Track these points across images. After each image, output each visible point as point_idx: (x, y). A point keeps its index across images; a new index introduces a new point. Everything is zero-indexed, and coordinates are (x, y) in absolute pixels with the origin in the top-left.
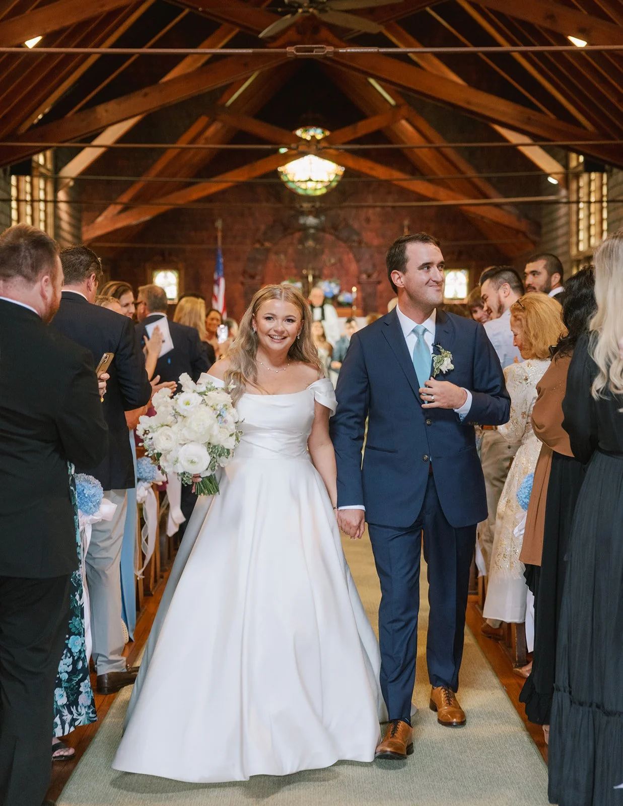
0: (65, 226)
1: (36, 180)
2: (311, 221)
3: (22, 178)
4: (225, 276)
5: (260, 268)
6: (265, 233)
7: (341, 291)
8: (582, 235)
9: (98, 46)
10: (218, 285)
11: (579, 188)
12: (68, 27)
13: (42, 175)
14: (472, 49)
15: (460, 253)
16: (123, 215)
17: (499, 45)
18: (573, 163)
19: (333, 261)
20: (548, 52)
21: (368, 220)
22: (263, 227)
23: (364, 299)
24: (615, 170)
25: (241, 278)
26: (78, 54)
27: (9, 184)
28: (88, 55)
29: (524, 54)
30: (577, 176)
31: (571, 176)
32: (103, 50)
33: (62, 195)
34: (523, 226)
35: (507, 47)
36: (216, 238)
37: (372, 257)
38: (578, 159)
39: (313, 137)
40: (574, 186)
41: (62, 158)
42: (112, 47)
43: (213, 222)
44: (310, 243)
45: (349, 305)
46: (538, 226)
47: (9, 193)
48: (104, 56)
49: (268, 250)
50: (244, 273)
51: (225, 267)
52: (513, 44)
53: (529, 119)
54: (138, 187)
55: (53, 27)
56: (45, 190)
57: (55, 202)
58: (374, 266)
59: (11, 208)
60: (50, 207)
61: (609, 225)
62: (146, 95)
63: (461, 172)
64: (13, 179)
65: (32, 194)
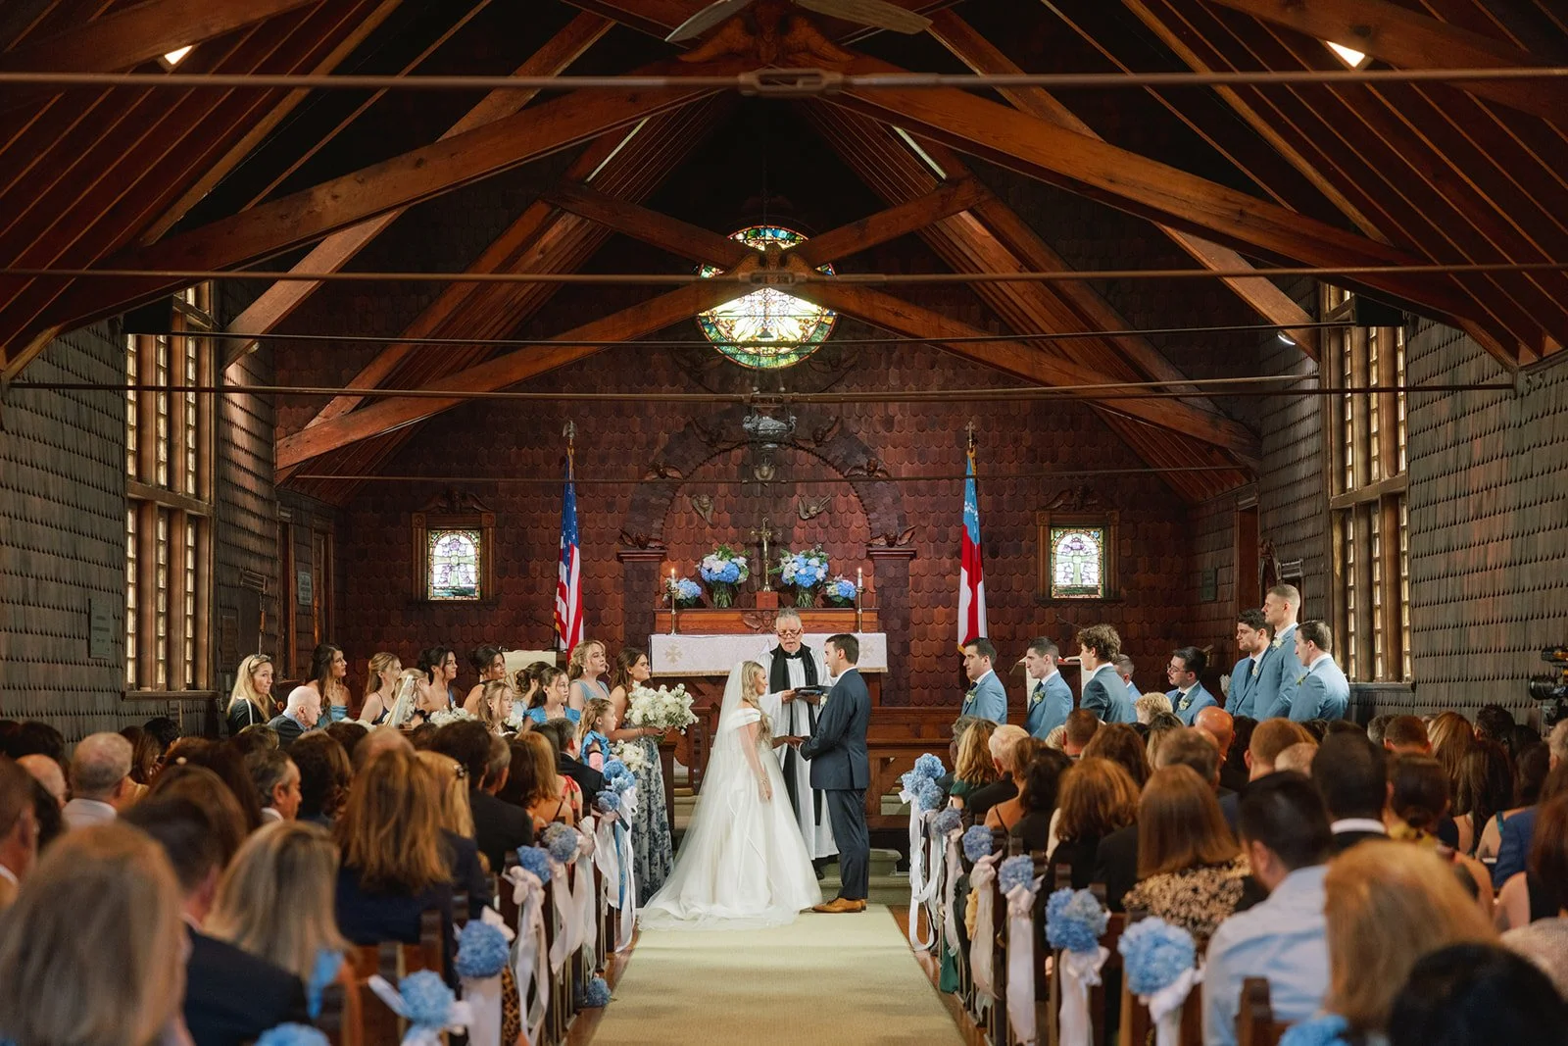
0: (240, 438)
1: (178, 342)
2: (768, 424)
3: (150, 340)
4: (582, 541)
5: (657, 525)
6: (667, 450)
7: (829, 575)
8: (1354, 457)
9: (305, 70)
10: (569, 563)
11: (1343, 356)
12: (254, 23)
13: (193, 332)
14: (1131, 77)
15: (1087, 493)
16: (364, 414)
17: (1188, 69)
18: (1331, 303)
19: (813, 510)
20: (1292, 83)
21: (889, 423)
22: (664, 437)
23: (880, 590)
24: (1423, 321)
25: (616, 546)
26: (264, 88)
27: (123, 349)
28: (284, 91)
29: (1241, 89)
30: (1340, 332)
31: (1325, 331)
32: (318, 78)
33: (234, 374)
34: (1222, 435)
35: (1205, 75)
36: (564, 460)
37: (896, 500)
38: (1342, 296)
39: (774, 245)
40: (1333, 351)
41: (233, 298)
42: (334, 72)
43: (557, 428)
44: (766, 472)
45: (850, 603)
46: (1255, 436)
47: (123, 372)
48: (317, 91)
49: (675, 486)
50: (624, 533)
51: (581, 522)
52: (1218, 67)
53: (1241, 213)
54: (396, 353)
55: (221, 24)
56: (198, 362)
57: (221, 391)
58: (903, 520)
59: (125, 401)
60: (208, 400)
61: (1409, 437)
62: (419, 163)
63: (1091, 324)
64: (131, 342)
65: (169, 372)
